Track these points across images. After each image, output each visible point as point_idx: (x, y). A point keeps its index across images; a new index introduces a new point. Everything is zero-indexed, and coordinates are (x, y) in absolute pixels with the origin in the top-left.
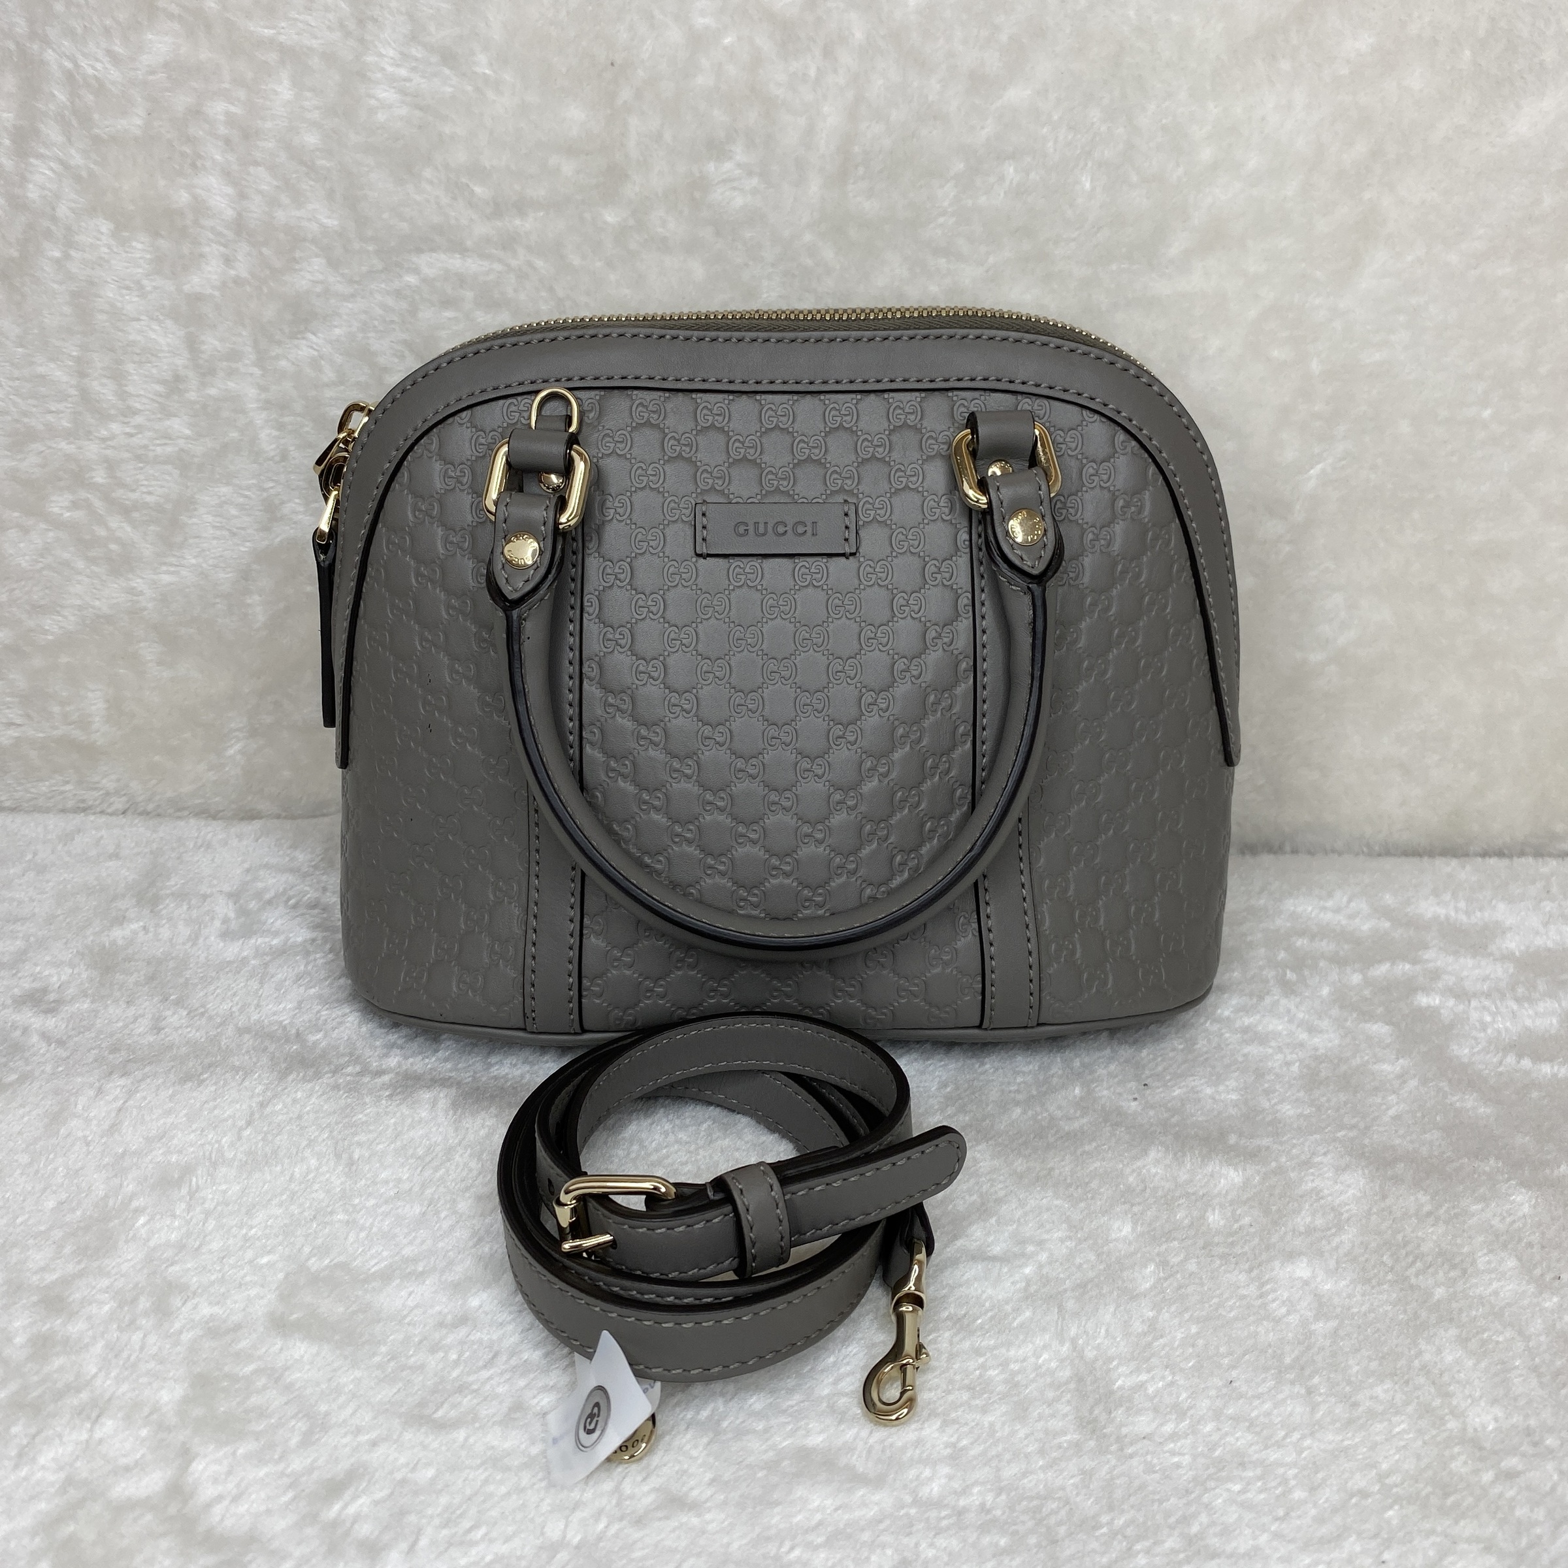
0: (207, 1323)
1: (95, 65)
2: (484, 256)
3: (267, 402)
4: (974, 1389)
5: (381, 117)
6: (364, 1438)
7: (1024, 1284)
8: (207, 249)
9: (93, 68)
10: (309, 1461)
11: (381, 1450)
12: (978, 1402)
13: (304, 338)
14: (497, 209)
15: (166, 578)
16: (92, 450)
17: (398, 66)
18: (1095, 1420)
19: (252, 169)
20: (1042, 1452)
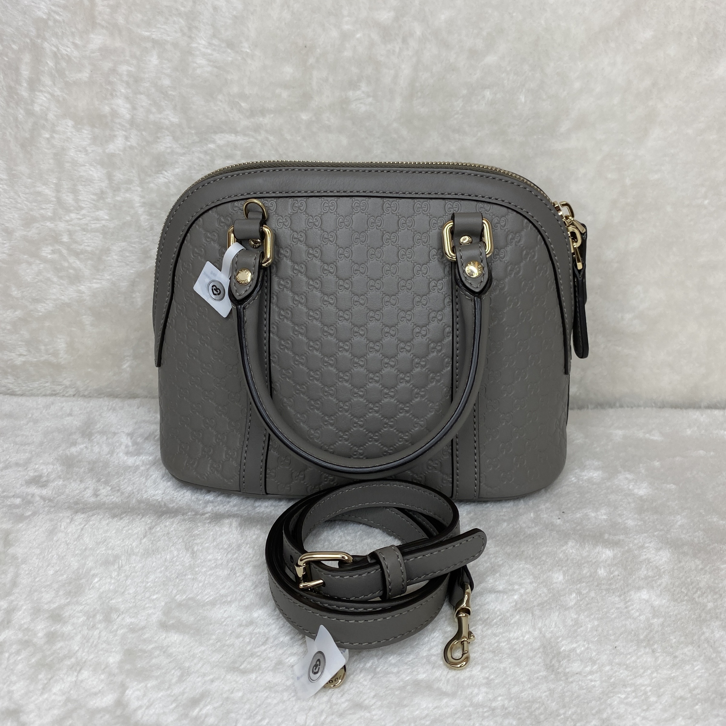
0: (129, 626)
1: (67, 49)
2: (245, 135)
3: (144, 203)
4: (495, 652)
5: (199, 71)
6: (208, 678)
7: (514, 603)
8: (117, 133)
9: (66, 50)
10: (182, 688)
11: (216, 684)
12: (497, 658)
13: (162, 173)
14: (252, 113)
15: (95, 286)
16: (62, 226)
17: (207, 48)
18: (553, 665)
19: (139, 96)
20: (529, 680)
